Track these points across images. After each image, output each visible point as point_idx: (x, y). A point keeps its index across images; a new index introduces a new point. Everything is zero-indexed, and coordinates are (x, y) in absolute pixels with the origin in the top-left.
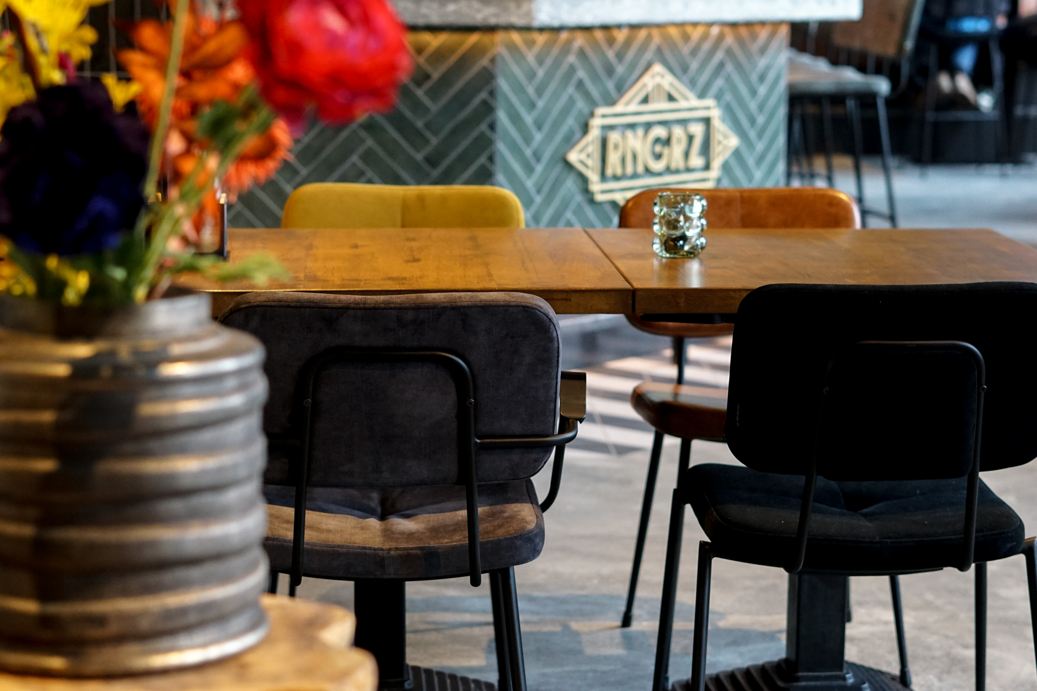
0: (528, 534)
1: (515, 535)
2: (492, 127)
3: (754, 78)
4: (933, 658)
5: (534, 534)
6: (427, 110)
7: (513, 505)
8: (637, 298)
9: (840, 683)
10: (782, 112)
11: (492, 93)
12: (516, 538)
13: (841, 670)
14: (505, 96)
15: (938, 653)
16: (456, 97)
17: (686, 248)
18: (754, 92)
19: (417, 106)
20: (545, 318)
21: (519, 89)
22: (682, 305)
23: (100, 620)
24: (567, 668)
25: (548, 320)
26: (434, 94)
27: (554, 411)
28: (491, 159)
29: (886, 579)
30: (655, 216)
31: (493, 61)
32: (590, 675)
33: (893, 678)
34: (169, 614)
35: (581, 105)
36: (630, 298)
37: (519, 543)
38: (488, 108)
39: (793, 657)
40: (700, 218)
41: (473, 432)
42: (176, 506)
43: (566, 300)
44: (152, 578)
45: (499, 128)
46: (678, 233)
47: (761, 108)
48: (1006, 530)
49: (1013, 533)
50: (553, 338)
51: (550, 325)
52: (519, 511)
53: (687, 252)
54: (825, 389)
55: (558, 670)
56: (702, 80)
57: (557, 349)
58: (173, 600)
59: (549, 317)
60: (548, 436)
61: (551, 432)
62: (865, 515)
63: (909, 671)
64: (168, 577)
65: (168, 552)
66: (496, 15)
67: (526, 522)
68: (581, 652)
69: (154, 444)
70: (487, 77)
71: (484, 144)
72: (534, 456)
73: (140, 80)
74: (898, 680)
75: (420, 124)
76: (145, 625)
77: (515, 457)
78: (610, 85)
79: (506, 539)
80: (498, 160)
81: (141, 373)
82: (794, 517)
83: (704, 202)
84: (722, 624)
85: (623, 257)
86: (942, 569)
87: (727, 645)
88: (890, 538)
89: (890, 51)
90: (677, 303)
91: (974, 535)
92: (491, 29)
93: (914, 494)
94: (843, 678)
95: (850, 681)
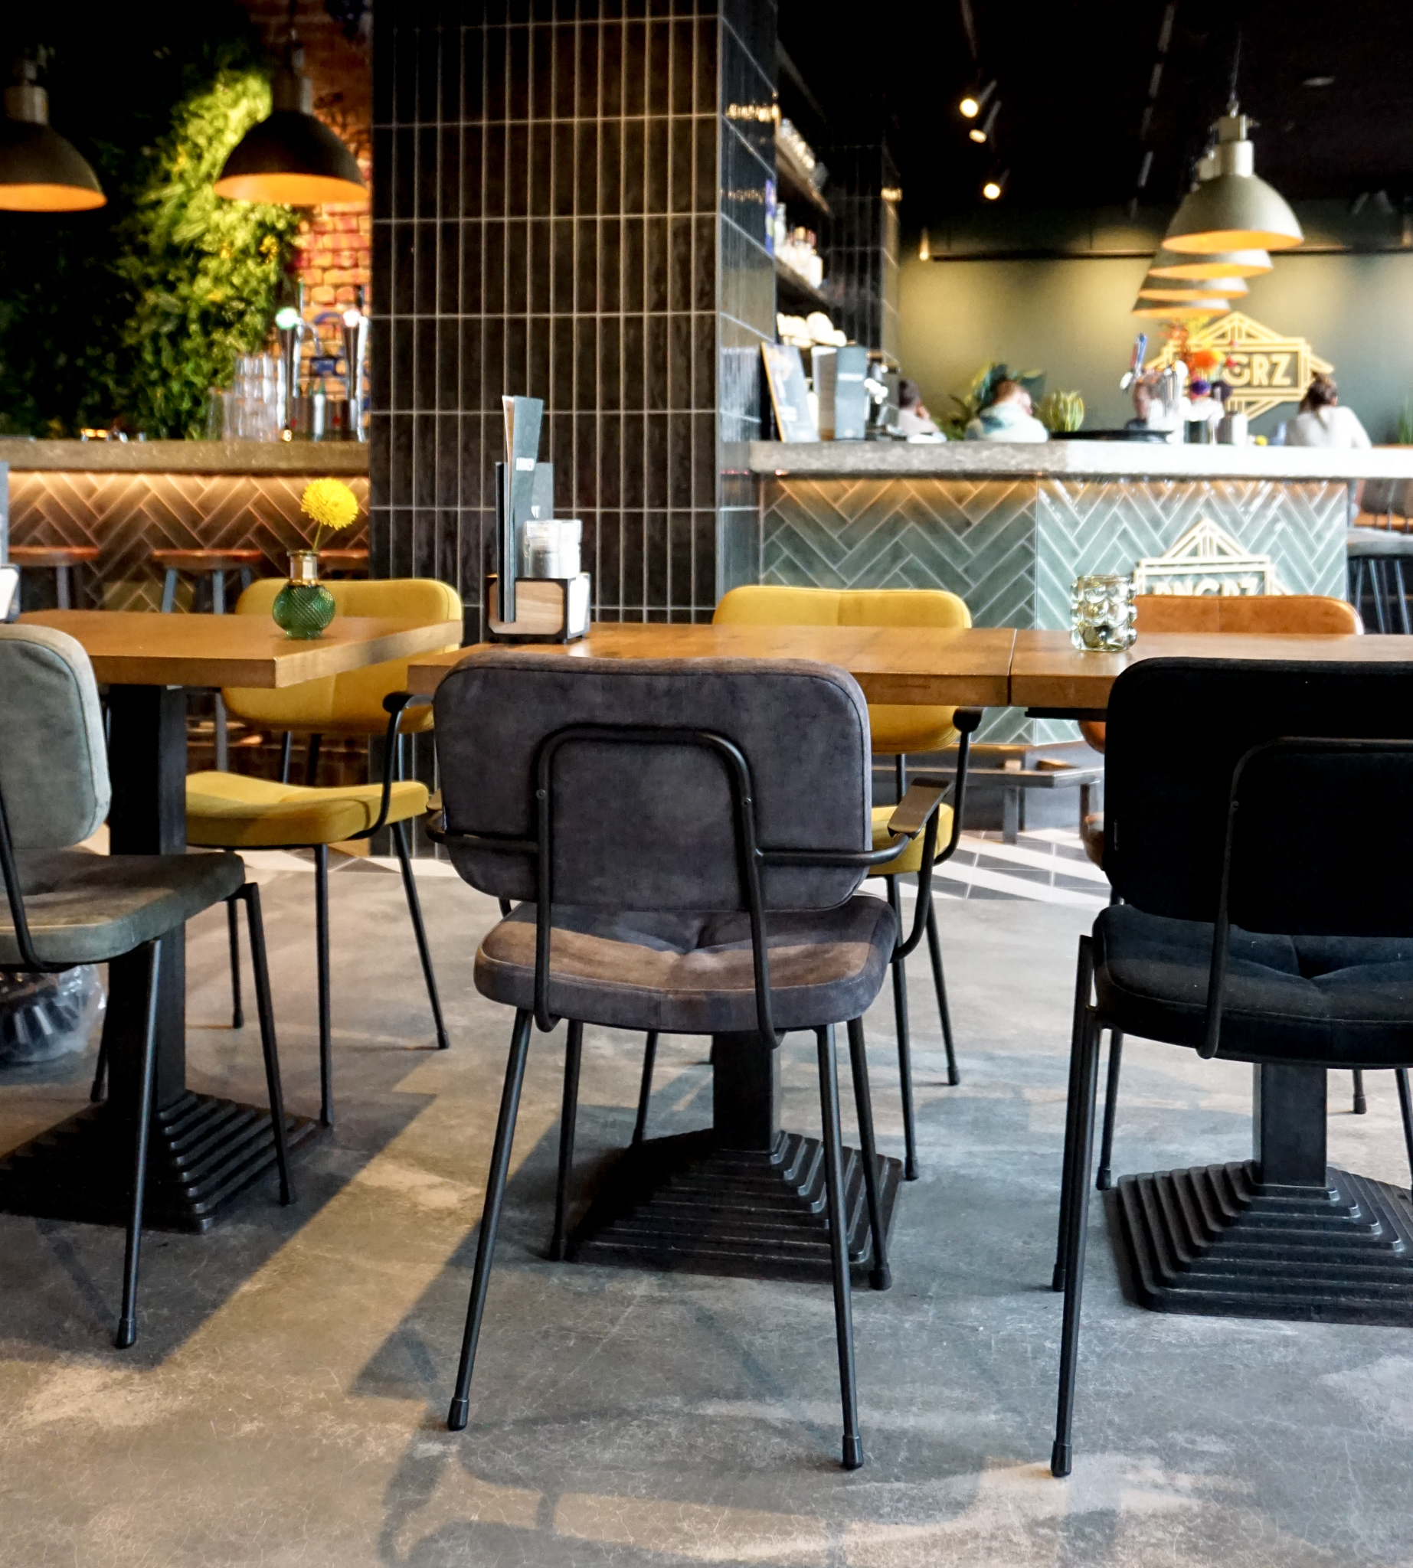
0: (847, 982)
1: (829, 983)
2: (1031, 572)
3: (1311, 536)
6: (969, 556)
9: (1320, 1201)
10: (1343, 569)
11: (1031, 540)
12: (829, 986)
13: (1323, 1184)
14: (1045, 543)
16: (994, 544)
18: (1311, 551)
19: (957, 552)
20: (840, 692)
21: (1060, 537)
24: (1000, 1148)
25: (844, 696)
26: (973, 540)
27: (861, 819)
28: (1030, 604)
31: (1032, 508)
32: (1026, 1158)
35: (1126, 555)
36: (1005, 687)
37: (834, 993)
38: (1027, 554)
39: (1259, 1161)
41: (753, 843)
43: (925, 687)
45: (1038, 573)
47: (1319, 566)
51: (847, 703)
52: (848, 952)
55: (991, 1148)
56: (1255, 537)
59: (847, 691)
60: (856, 852)
61: (860, 847)
62: (1319, 984)
66: (1028, 461)
67: (849, 967)
68: (1024, 1128)
70: (1026, 524)
71: (1023, 589)
72: (838, 878)
75: (960, 570)
77: (814, 878)
78: (1157, 537)
79: (816, 988)
80: (1037, 605)
88: (1345, 1017)
92: (1029, 477)
93: (1395, 959)
94: (1326, 1196)
95: (1335, 1198)
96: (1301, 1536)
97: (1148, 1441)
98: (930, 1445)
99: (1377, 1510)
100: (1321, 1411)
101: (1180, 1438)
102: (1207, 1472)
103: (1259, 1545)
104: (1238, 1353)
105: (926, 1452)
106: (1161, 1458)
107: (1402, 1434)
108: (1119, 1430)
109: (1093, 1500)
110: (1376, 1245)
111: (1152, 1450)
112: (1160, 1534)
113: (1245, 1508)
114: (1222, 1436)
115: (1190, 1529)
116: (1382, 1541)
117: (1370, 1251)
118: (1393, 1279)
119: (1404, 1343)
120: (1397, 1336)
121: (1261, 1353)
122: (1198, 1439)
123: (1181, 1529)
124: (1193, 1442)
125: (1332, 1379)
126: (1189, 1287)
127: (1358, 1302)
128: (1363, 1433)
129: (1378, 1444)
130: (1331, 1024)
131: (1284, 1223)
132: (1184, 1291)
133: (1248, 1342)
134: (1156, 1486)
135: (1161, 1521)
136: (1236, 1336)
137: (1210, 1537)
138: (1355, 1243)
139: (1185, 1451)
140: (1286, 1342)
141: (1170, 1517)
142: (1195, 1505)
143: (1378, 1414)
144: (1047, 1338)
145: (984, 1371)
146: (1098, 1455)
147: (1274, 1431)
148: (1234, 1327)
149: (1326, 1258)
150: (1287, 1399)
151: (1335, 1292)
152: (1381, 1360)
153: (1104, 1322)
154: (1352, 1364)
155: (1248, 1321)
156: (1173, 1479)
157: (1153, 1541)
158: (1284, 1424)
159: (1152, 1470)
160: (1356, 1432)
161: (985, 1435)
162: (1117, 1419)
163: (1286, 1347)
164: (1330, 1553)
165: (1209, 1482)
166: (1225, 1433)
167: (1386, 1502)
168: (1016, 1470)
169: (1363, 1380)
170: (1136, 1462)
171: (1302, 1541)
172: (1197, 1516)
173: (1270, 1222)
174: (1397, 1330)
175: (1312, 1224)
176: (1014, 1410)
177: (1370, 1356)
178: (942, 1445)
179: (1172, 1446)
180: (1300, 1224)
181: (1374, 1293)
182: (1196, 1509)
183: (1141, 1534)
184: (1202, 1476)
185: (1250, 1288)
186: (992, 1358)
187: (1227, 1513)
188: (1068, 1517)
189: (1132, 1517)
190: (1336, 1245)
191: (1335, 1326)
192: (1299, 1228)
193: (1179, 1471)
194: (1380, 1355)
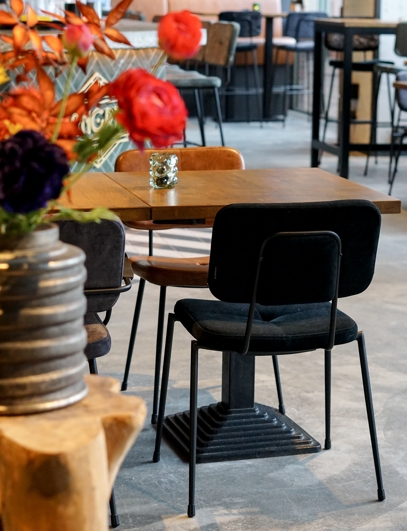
0: (104, 340)
1: (98, 341)
4: (292, 399)
5: (107, 340)
7: (92, 325)
8: (153, 212)
9: (253, 414)
12: (98, 342)
13: (253, 407)
15: (294, 396)
17: (168, 183)
20: (118, 225)
22: (176, 215)
23: (22, 387)
25: (120, 226)
27: (121, 274)
29: (270, 357)
30: (150, 166)
33: (276, 410)
34: (53, 382)
36: (149, 212)
37: (100, 345)
39: (227, 401)
40: (175, 167)
42: (55, 330)
44: (45, 365)
46: (164, 175)
48: (349, 328)
49: (353, 329)
50: (122, 236)
51: (120, 229)
52: (96, 328)
53: (169, 185)
54: (261, 258)
57: (124, 241)
58: (54, 376)
59: (120, 224)
60: (117, 287)
61: (119, 285)
63: (284, 406)
64: (52, 364)
65: (53, 352)
67: (102, 334)
69: (46, 300)
72: (110, 298)
73: (20, 122)
74: (278, 411)
76: (43, 387)
77: (101, 299)
79: (93, 343)
81: (42, 266)
82: (242, 326)
83: (176, 158)
84: (175, 386)
85: (135, 189)
86: (316, 350)
87: (181, 397)
88: (291, 334)
89: (222, 62)
90: (173, 214)
91: (335, 331)
93: (297, 311)
94: (254, 411)
95: (258, 412)
96: (281, 519)
97: (216, 503)
98: (139, 516)
99: (302, 509)
100: (272, 485)
101: (227, 500)
102: (241, 508)
103: (268, 524)
104: (234, 472)
105: (139, 518)
106: (223, 506)
107: (302, 487)
108: (204, 501)
109: (206, 522)
110: (276, 427)
111: (218, 505)
112: (234, 527)
113: (259, 515)
114: (241, 497)
115: (244, 524)
116: (307, 516)
117: (274, 430)
118: (284, 439)
119: (292, 460)
120: (288, 459)
121: (243, 471)
122: (233, 499)
123: (241, 524)
124: (232, 500)
125: (271, 475)
126: (208, 452)
127: (272, 449)
128: (289, 489)
129: (295, 491)
130: (286, 337)
131: (240, 424)
132: (207, 454)
133: (236, 468)
134: (226, 514)
135: (233, 523)
136: (231, 467)
137: (251, 524)
138: (268, 427)
139: (230, 503)
140: (250, 466)
141: (235, 522)
142: (242, 517)
143: (291, 483)
144: (161, 478)
145: (144, 492)
146: (201, 509)
147: (258, 493)
148: (229, 464)
149: (259, 434)
150: (258, 483)
151: (263, 446)
152: (286, 467)
153: (179, 470)
154: (277, 470)
155: (233, 461)
156: (231, 511)
157: (233, 529)
158: (260, 490)
159: (222, 511)
160: (286, 489)
161: (157, 510)
162: (202, 498)
163: (250, 467)
164: (292, 522)
165: (244, 510)
166: (242, 496)
167: (304, 506)
168: (175, 518)
169: (282, 474)
170: (215, 509)
171: (281, 520)
172: (244, 520)
173: (235, 424)
174: (288, 457)
175: (251, 423)
176: (163, 501)
177: (281, 466)
178: (143, 515)
179: (225, 502)
180: (246, 423)
181: (277, 445)
182: (243, 518)
183: (228, 527)
184: (240, 509)
185: (232, 449)
186: (144, 487)
187: (254, 517)
188: (201, 527)
189: (222, 524)
190: (261, 429)
191: (265, 459)
192: (246, 425)
193: (231, 509)
194: (285, 465)
